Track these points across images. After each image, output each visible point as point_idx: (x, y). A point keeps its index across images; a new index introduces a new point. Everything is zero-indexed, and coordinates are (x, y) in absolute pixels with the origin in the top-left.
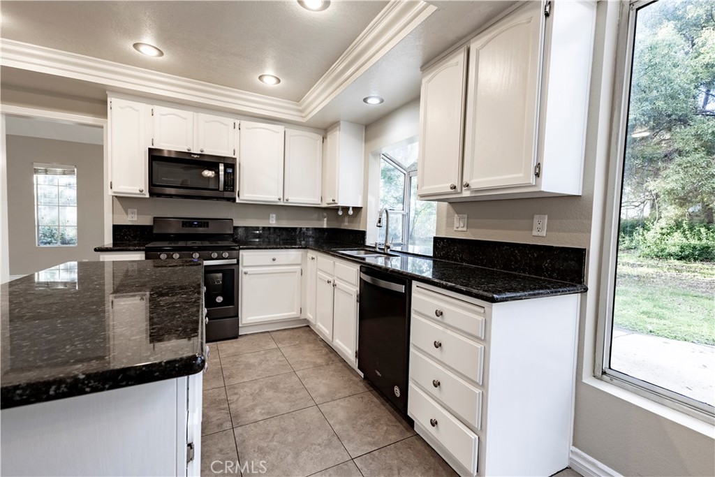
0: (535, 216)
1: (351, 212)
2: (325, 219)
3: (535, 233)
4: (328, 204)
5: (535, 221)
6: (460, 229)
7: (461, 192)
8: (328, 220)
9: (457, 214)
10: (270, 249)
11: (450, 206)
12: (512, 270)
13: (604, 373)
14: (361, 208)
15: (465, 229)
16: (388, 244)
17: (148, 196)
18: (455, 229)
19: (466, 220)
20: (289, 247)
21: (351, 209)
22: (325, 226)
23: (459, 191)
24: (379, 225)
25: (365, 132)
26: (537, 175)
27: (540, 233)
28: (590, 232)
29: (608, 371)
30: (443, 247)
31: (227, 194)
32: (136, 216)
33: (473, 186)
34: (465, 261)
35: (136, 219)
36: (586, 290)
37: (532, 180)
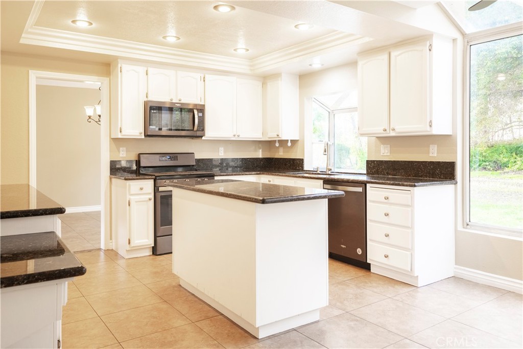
0: (431, 145)
1: (289, 144)
2: (261, 150)
3: (431, 155)
4: (269, 138)
5: (431, 148)
6: (385, 154)
7: (389, 133)
8: (262, 151)
9: (383, 144)
10: (235, 175)
11: (377, 139)
12: (420, 177)
13: (468, 225)
14: (298, 140)
15: (389, 154)
16: (329, 167)
17: (143, 137)
18: (382, 154)
19: (389, 148)
20: (248, 173)
21: (289, 141)
22: (260, 156)
23: (388, 132)
24: (325, 153)
25: (299, 80)
26: (431, 126)
27: (434, 155)
28: (456, 153)
29: (469, 223)
30: (374, 167)
31: (199, 133)
32: (125, 153)
33: (397, 130)
34: (390, 174)
35: (125, 156)
36: (456, 183)
37: (428, 128)
